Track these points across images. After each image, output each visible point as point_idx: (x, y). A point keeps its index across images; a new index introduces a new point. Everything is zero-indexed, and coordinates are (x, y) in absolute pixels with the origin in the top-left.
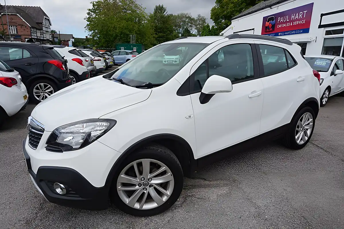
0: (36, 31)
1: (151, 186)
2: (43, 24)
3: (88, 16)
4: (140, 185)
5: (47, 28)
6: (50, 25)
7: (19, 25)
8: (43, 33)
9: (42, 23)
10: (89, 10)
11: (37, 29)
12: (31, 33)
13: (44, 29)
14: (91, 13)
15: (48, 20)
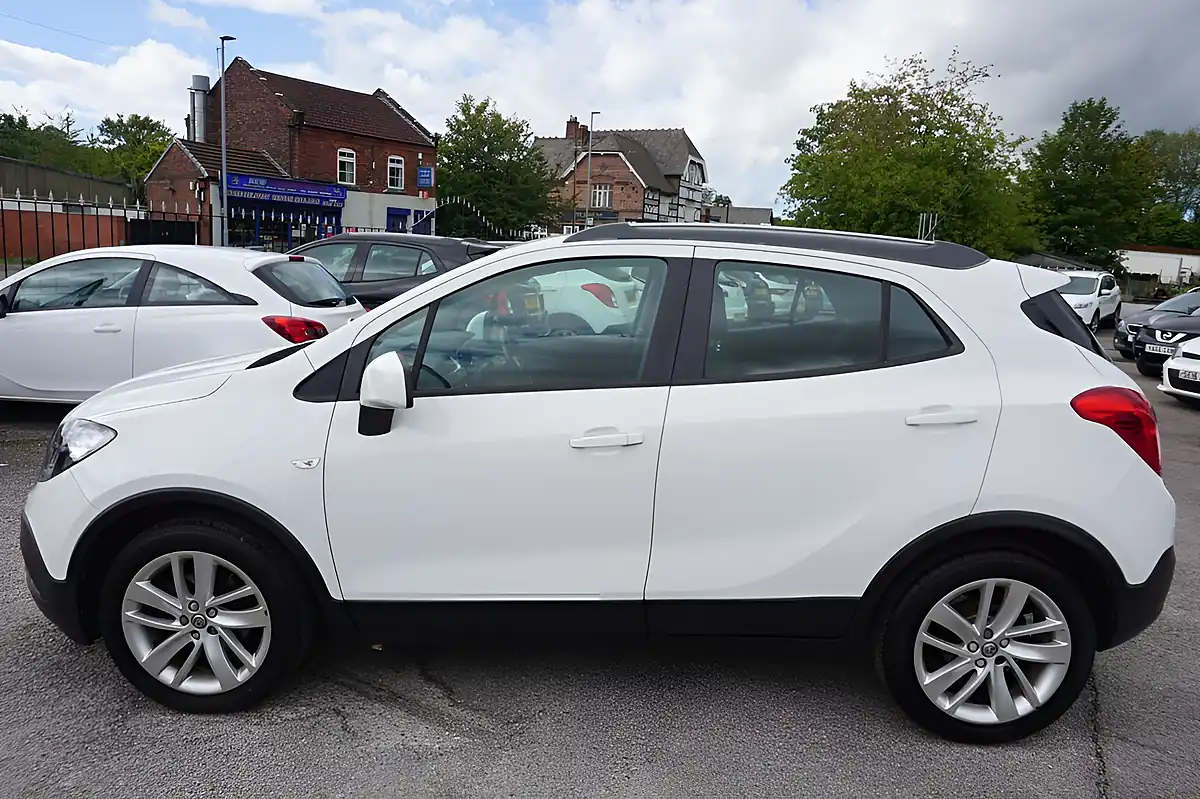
0: (659, 201)
1: (212, 630)
2: (683, 178)
3: (798, 153)
4: (184, 620)
5: (692, 189)
6: (704, 181)
7: (617, 183)
8: (678, 205)
9: (679, 177)
10: (805, 132)
11: (662, 193)
12: (644, 204)
13: (683, 192)
14: (808, 141)
15: (700, 166)
